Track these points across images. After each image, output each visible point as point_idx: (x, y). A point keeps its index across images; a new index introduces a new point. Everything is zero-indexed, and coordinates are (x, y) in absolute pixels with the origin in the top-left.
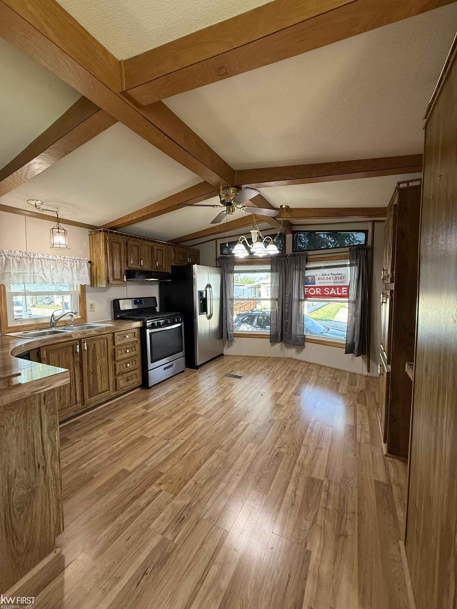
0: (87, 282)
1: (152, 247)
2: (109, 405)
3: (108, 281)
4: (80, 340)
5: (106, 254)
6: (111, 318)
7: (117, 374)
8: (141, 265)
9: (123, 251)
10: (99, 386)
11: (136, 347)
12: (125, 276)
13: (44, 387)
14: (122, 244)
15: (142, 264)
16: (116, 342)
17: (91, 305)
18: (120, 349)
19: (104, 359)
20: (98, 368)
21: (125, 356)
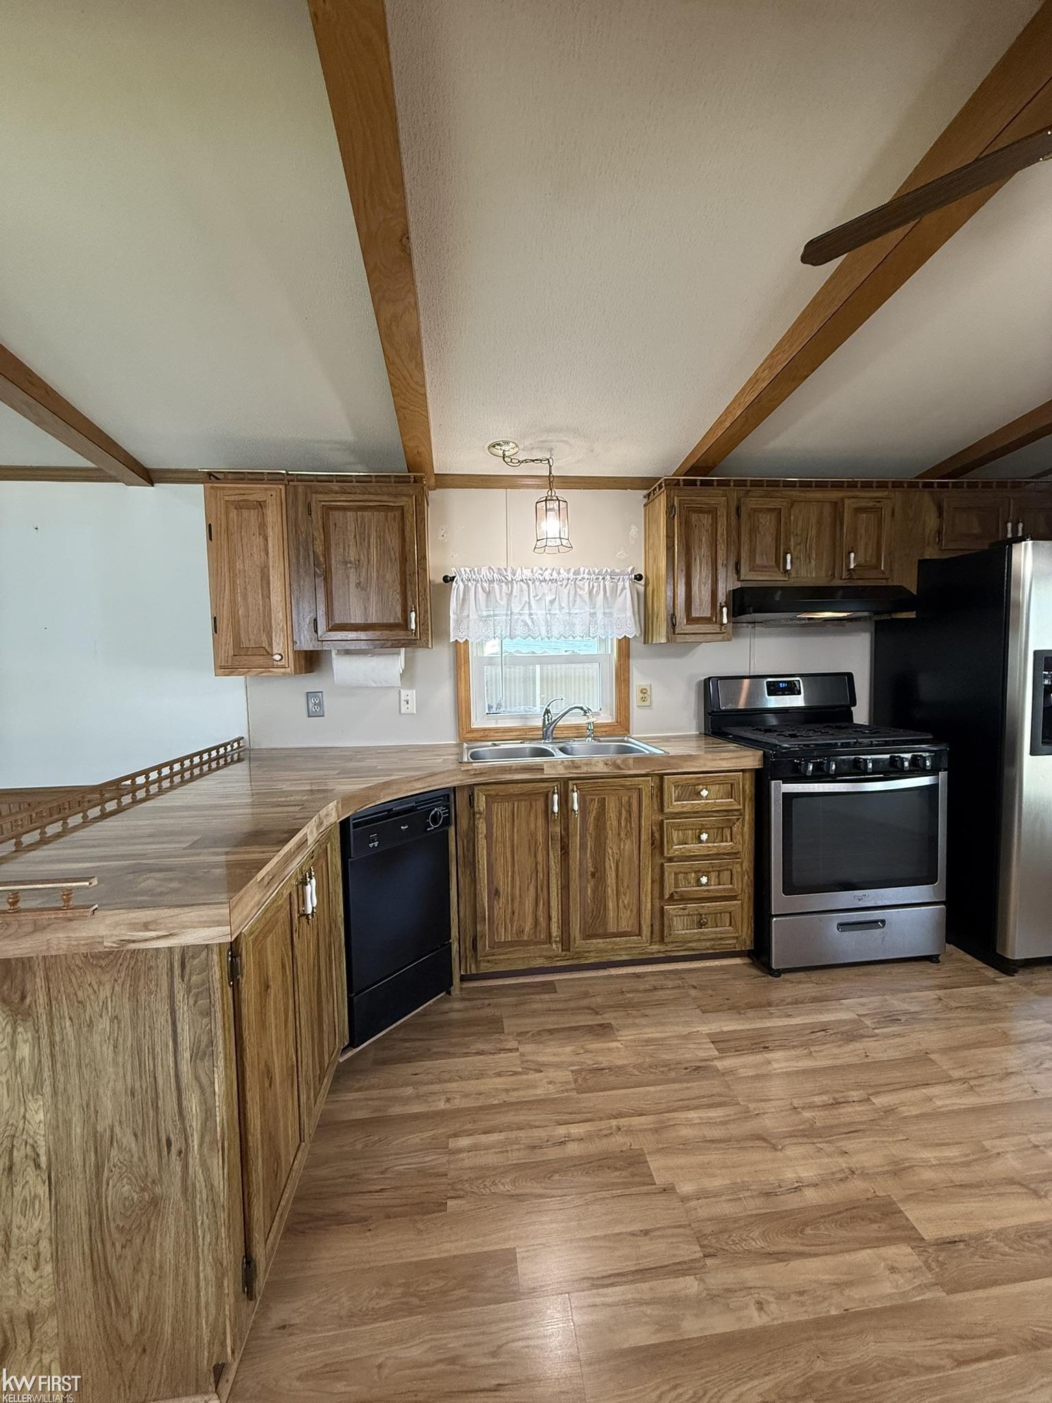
0: (631, 630)
1: (837, 506)
2: (637, 976)
3: (674, 626)
4: (565, 781)
5: (670, 548)
6: (699, 729)
7: (667, 897)
8: (786, 571)
9: (722, 535)
10: (611, 914)
11: (735, 829)
12: (725, 610)
13: (153, 934)
14: (722, 512)
15: (789, 567)
16: (666, 805)
17: (643, 691)
18: (679, 825)
19: (628, 846)
20: (610, 865)
21: (693, 847)
